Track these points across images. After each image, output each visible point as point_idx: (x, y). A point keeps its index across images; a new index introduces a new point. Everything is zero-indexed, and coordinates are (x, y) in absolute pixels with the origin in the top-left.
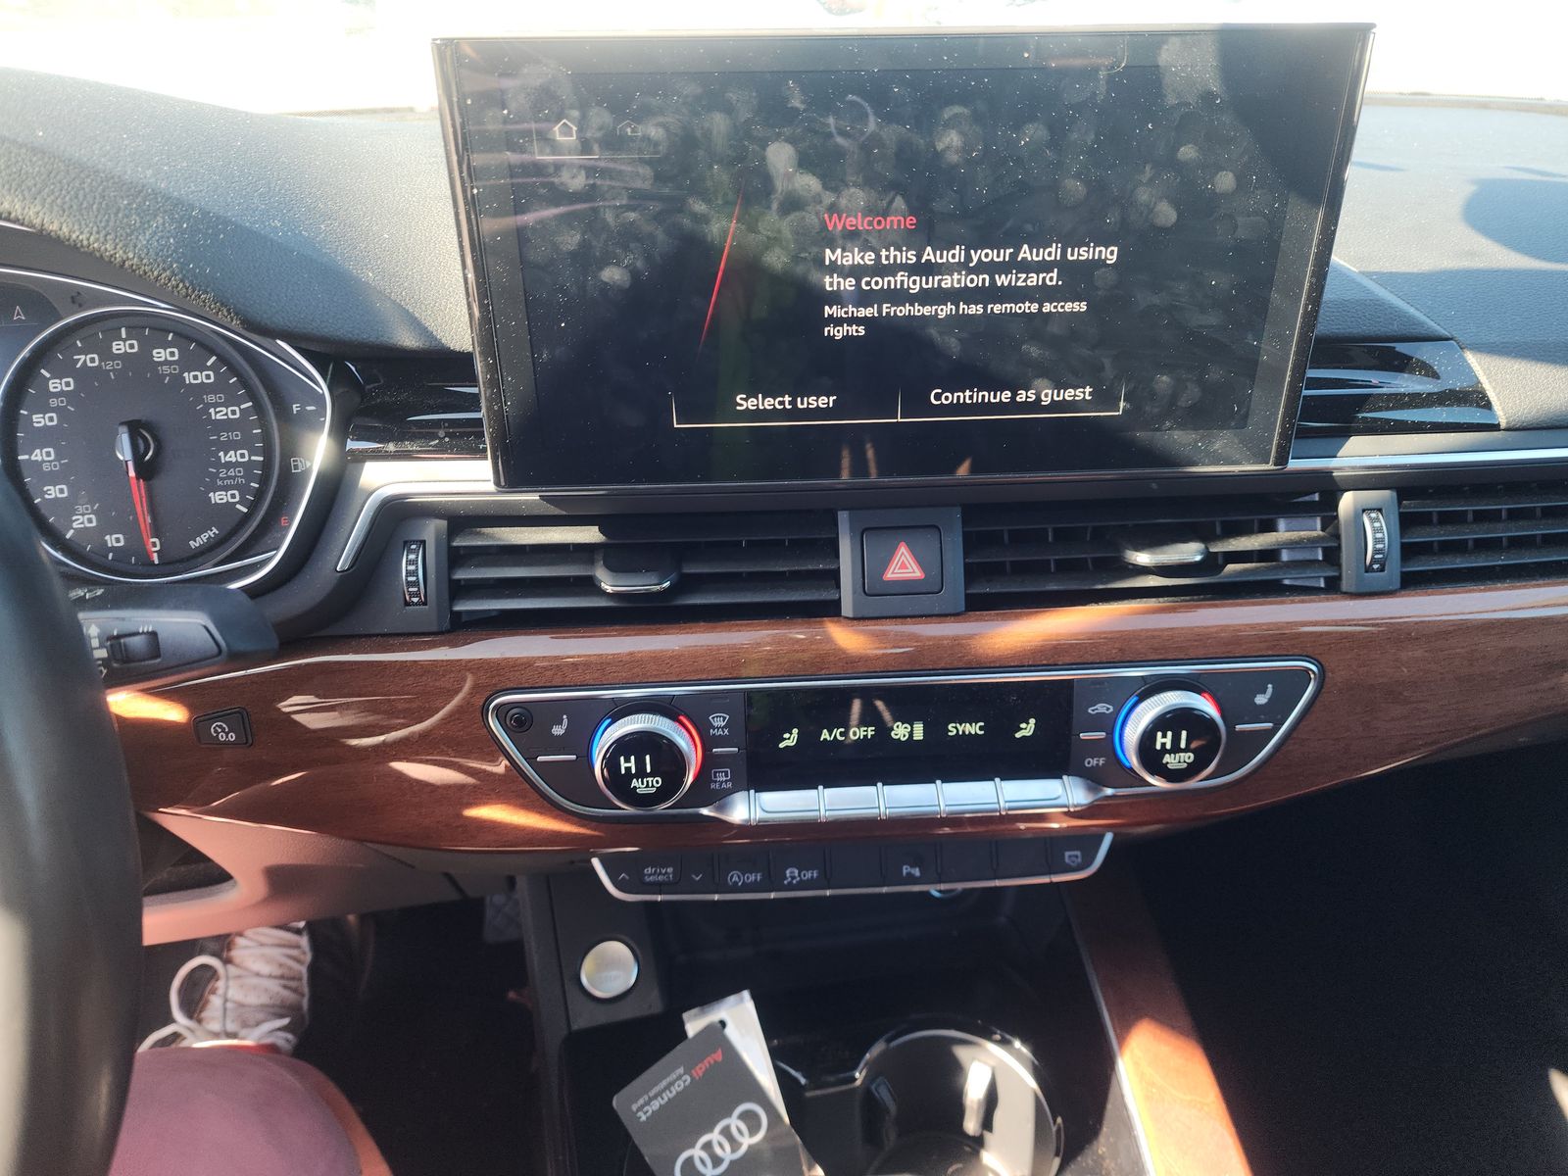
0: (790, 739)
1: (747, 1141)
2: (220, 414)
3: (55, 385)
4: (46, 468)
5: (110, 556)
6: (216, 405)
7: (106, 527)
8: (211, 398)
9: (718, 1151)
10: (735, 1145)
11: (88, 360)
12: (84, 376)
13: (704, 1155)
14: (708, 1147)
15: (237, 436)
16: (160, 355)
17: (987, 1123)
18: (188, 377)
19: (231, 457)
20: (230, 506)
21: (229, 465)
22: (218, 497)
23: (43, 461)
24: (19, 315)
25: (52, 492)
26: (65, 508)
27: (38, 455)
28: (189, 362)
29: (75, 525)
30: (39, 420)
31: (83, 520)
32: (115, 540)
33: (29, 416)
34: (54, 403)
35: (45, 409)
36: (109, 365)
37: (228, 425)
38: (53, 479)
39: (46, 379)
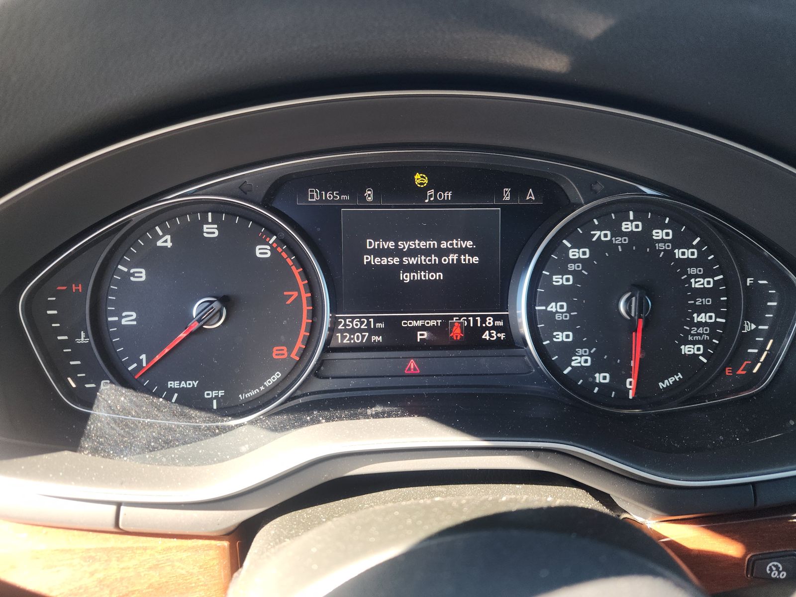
2: (698, 284)
3: (574, 254)
4: (558, 317)
5: (596, 390)
6: (696, 276)
7: (598, 366)
8: (693, 271)
11: (602, 235)
12: (598, 247)
15: (708, 301)
16: (658, 234)
18: (678, 253)
19: (702, 318)
20: (694, 357)
21: (700, 324)
22: (686, 350)
23: (557, 312)
24: (531, 196)
25: (560, 337)
26: (568, 350)
27: (552, 307)
28: (680, 241)
29: (573, 364)
30: (558, 280)
31: (581, 360)
32: (602, 378)
33: (551, 277)
34: (572, 267)
35: (564, 271)
36: (618, 240)
37: (703, 293)
38: (562, 326)
39: (568, 249)
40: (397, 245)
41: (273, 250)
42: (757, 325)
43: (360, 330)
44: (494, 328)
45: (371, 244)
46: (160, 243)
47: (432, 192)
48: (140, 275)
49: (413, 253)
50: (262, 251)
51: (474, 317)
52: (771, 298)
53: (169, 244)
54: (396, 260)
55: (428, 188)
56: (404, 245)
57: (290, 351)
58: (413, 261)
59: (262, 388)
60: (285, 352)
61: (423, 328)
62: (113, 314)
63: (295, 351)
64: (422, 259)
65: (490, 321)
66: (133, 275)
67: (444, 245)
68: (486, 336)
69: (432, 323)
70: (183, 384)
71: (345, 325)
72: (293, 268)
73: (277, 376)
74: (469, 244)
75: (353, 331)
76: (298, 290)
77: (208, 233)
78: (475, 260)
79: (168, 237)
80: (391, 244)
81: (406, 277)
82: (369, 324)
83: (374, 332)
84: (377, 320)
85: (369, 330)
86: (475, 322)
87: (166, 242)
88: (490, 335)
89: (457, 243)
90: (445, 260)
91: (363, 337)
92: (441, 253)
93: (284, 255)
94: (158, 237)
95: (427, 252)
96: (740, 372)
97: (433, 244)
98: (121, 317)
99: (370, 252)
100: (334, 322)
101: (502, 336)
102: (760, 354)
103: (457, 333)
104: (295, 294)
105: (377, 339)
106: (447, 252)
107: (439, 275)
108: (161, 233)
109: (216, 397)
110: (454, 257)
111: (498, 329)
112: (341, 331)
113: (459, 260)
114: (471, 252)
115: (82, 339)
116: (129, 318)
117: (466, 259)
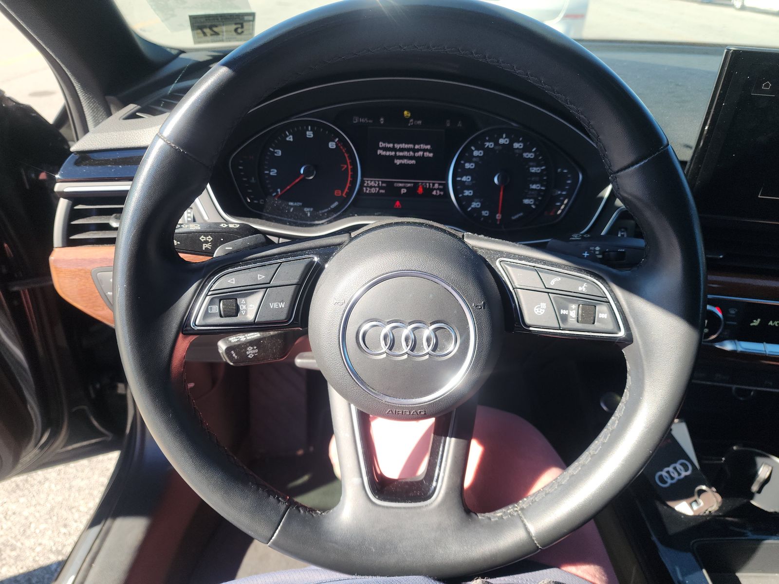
0: (756, 323)
1: (684, 474)
2: (534, 170)
3: (476, 153)
4: (466, 183)
5: (482, 219)
6: (533, 166)
7: (483, 208)
8: (531, 164)
9: (672, 475)
10: (679, 474)
11: (489, 145)
12: (487, 150)
13: (667, 475)
14: (668, 472)
15: (537, 179)
16: (516, 145)
17: (759, 491)
18: (525, 155)
19: (534, 187)
20: (529, 205)
21: (533, 189)
22: (526, 201)
23: (466, 181)
24: (460, 124)
25: (467, 193)
26: (470, 199)
27: (464, 179)
28: (526, 149)
29: (473, 206)
30: (468, 166)
31: (475, 205)
32: (485, 213)
33: (464, 164)
34: (474, 159)
35: (470, 162)
36: (497, 148)
37: (535, 174)
38: (468, 188)
39: (473, 151)
40: (394, 146)
41: (337, 145)
42: (562, 191)
43: (375, 187)
44: (438, 189)
45: (382, 145)
46: (288, 139)
47: (412, 120)
48: (279, 153)
49: (402, 150)
50: (332, 145)
51: (429, 183)
52: (568, 179)
53: (292, 140)
54: (393, 153)
55: (410, 118)
56: (397, 146)
57: (342, 192)
58: (401, 154)
59: (330, 209)
60: (340, 193)
61: (404, 187)
62: (267, 170)
63: (345, 193)
64: (406, 153)
65: (436, 186)
66: (276, 153)
67: (417, 147)
68: (434, 193)
69: (409, 185)
70: (295, 204)
71: (368, 184)
72: (345, 154)
73: (336, 204)
74: (429, 147)
75: (371, 187)
76: (347, 165)
77: (309, 135)
78: (431, 155)
79: (291, 136)
80: (391, 145)
81: (398, 162)
82: (379, 184)
83: (381, 188)
84: (383, 182)
85: (378, 186)
86: (430, 186)
87: (290, 138)
88: (437, 192)
89: (423, 146)
90: (417, 154)
91: (376, 190)
92: (415, 151)
93: (341, 147)
94: (287, 136)
95: (408, 150)
96: (551, 214)
97: (411, 146)
98: (270, 172)
99: (381, 149)
100: (362, 182)
101: (442, 193)
102: (561, 206)
103: (420, 191)
104: (346, 166)
105: (382, 191)
106: (418, 150)
107: (413, 162)
108: (288, 134)
109: (310, 211)
110: (420, 153)
111: (440, 190)
112: (366, 187)
113: (423, 155)
114: (430, 151)
115: (253, 180)
116: (274, 172)
117: (427, 154)
